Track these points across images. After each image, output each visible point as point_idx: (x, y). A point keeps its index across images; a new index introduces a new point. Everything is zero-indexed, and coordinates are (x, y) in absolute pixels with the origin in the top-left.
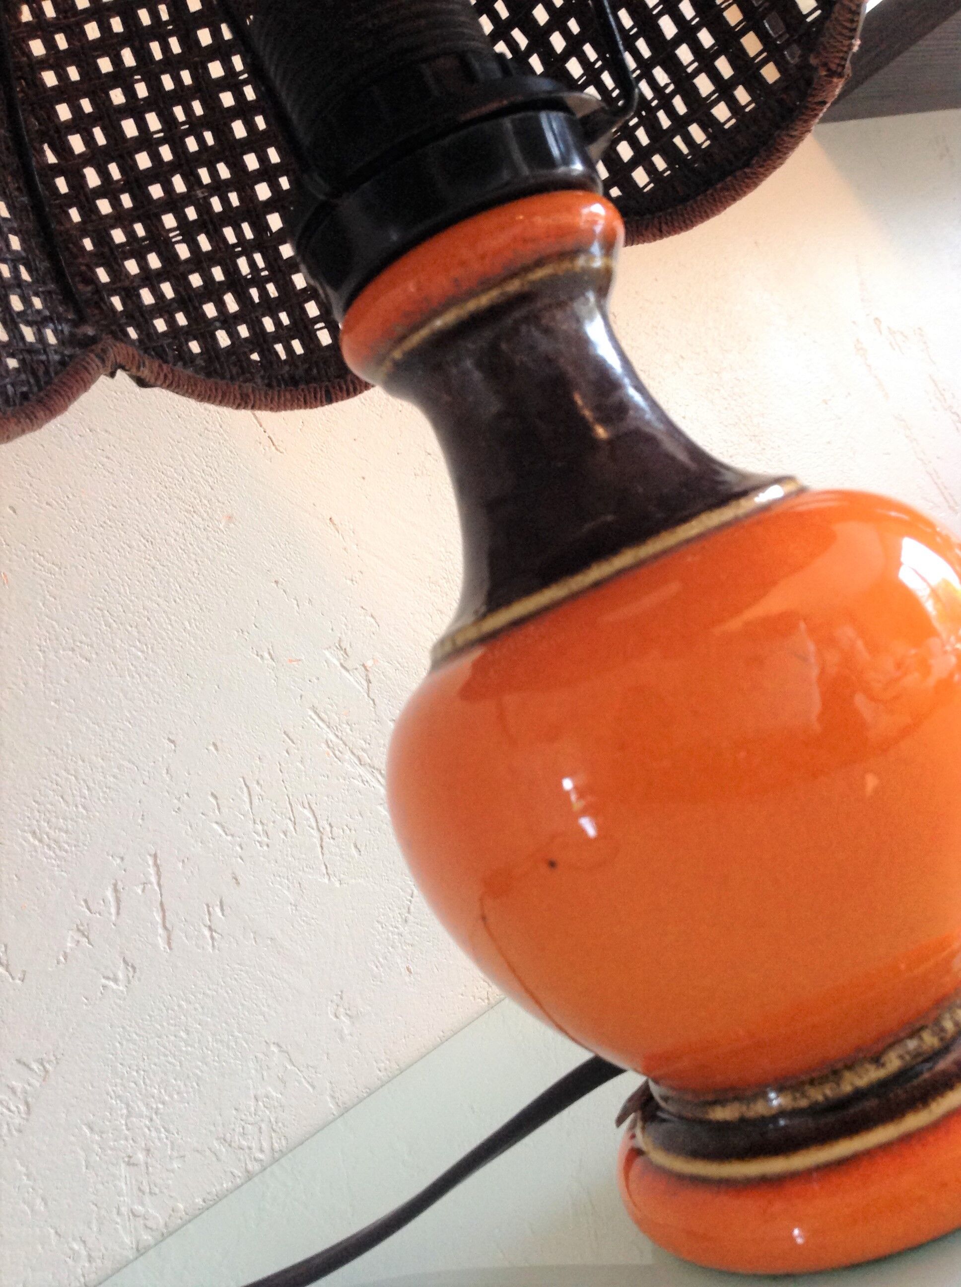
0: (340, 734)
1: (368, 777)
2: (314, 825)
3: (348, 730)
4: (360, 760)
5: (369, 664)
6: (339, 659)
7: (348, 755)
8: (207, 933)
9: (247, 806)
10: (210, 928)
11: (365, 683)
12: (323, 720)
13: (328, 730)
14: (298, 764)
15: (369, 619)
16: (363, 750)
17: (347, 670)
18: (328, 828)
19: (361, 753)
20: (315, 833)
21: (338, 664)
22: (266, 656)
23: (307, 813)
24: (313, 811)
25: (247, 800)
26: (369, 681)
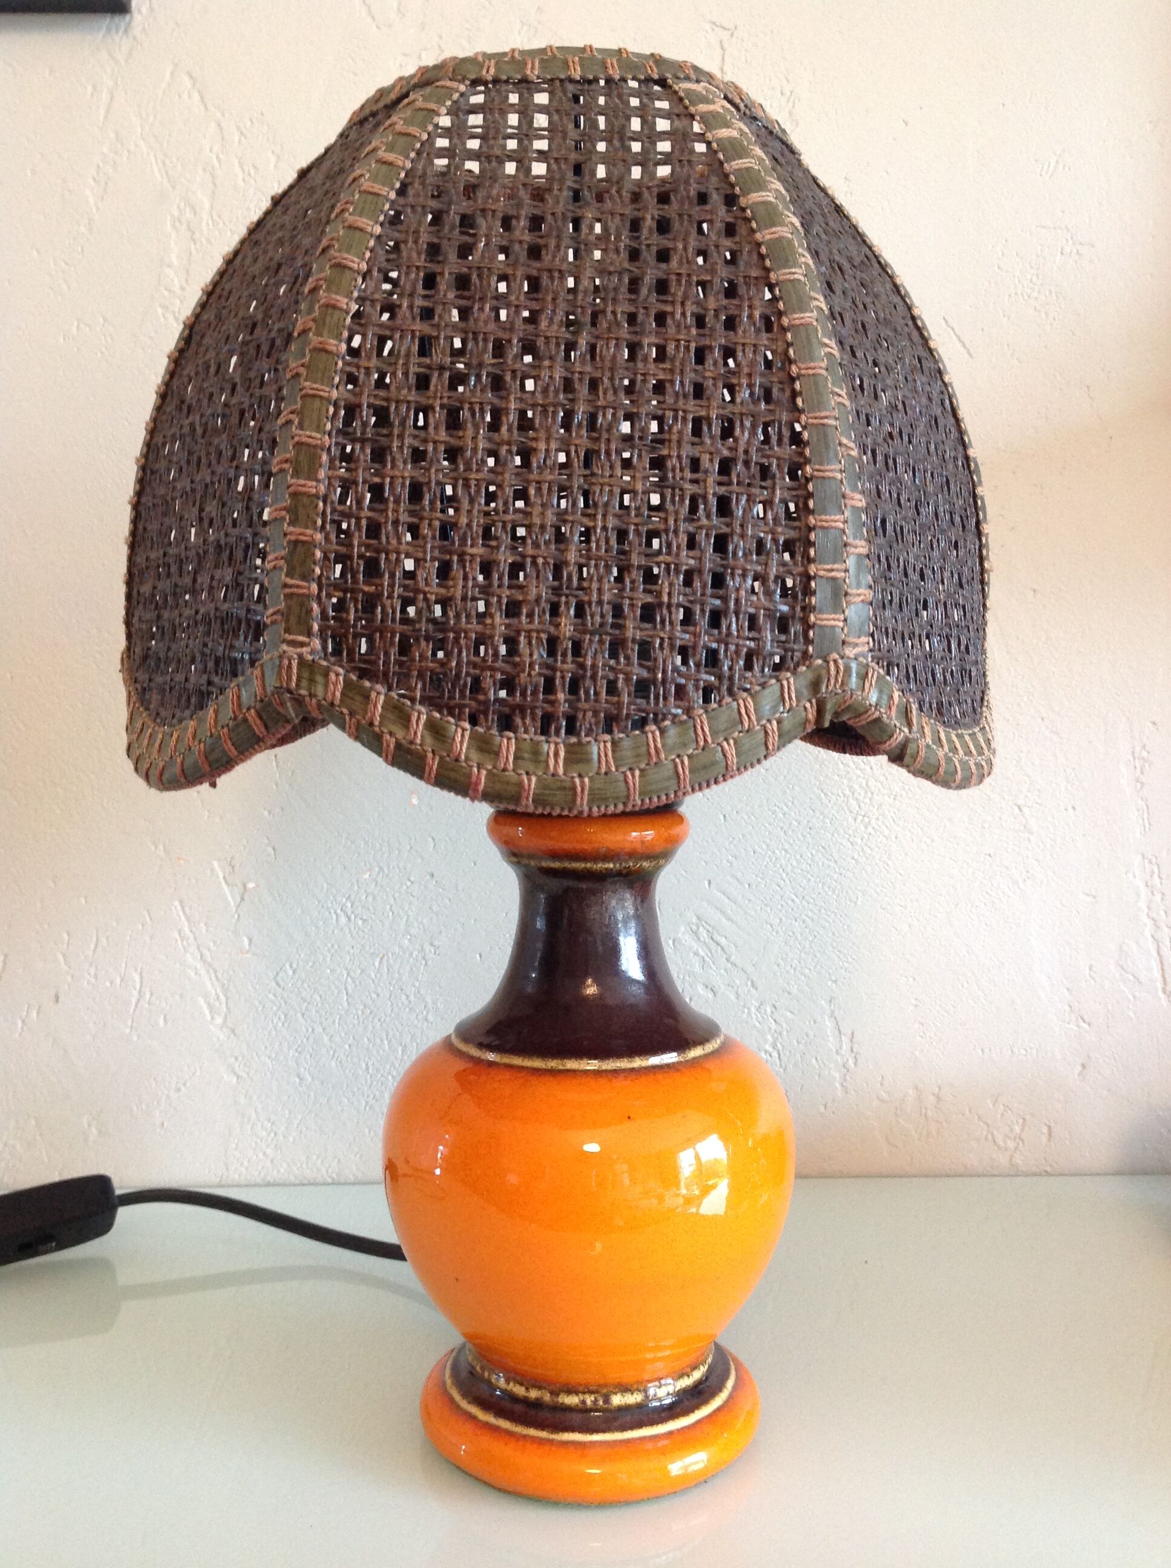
0: (194, 930)
1: (203, 972)
2: (138, 986)
3: (204, 931)
4: (202, 956)
5: (251, 885)
6: (224, 872)
7: (193, 949)
8: (20, 1024)
9: (90, 953)
10: (23, 1021)
11: (239, 900)
12: (184, 913)
13: (186, 924)
14: (148, 939)
15: (270, 850)
16: (209, 950)
17: (226, 882)
18: (148, 996)
19: (206, 952)
20: (135, 993)
21: (221, 875)
22: (161, 847)
23: (137, 978)
24: (142, 978)
25: (92, 946)
26: (242, 899)
